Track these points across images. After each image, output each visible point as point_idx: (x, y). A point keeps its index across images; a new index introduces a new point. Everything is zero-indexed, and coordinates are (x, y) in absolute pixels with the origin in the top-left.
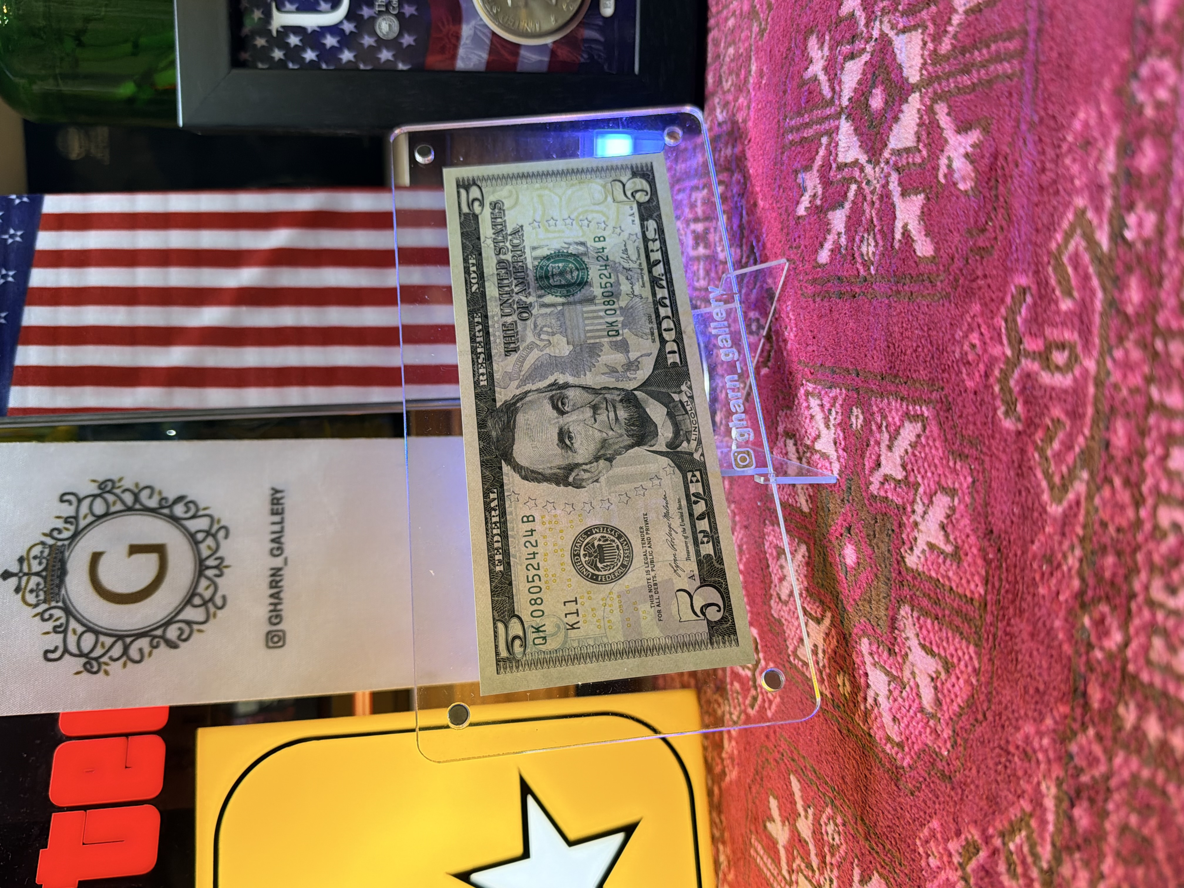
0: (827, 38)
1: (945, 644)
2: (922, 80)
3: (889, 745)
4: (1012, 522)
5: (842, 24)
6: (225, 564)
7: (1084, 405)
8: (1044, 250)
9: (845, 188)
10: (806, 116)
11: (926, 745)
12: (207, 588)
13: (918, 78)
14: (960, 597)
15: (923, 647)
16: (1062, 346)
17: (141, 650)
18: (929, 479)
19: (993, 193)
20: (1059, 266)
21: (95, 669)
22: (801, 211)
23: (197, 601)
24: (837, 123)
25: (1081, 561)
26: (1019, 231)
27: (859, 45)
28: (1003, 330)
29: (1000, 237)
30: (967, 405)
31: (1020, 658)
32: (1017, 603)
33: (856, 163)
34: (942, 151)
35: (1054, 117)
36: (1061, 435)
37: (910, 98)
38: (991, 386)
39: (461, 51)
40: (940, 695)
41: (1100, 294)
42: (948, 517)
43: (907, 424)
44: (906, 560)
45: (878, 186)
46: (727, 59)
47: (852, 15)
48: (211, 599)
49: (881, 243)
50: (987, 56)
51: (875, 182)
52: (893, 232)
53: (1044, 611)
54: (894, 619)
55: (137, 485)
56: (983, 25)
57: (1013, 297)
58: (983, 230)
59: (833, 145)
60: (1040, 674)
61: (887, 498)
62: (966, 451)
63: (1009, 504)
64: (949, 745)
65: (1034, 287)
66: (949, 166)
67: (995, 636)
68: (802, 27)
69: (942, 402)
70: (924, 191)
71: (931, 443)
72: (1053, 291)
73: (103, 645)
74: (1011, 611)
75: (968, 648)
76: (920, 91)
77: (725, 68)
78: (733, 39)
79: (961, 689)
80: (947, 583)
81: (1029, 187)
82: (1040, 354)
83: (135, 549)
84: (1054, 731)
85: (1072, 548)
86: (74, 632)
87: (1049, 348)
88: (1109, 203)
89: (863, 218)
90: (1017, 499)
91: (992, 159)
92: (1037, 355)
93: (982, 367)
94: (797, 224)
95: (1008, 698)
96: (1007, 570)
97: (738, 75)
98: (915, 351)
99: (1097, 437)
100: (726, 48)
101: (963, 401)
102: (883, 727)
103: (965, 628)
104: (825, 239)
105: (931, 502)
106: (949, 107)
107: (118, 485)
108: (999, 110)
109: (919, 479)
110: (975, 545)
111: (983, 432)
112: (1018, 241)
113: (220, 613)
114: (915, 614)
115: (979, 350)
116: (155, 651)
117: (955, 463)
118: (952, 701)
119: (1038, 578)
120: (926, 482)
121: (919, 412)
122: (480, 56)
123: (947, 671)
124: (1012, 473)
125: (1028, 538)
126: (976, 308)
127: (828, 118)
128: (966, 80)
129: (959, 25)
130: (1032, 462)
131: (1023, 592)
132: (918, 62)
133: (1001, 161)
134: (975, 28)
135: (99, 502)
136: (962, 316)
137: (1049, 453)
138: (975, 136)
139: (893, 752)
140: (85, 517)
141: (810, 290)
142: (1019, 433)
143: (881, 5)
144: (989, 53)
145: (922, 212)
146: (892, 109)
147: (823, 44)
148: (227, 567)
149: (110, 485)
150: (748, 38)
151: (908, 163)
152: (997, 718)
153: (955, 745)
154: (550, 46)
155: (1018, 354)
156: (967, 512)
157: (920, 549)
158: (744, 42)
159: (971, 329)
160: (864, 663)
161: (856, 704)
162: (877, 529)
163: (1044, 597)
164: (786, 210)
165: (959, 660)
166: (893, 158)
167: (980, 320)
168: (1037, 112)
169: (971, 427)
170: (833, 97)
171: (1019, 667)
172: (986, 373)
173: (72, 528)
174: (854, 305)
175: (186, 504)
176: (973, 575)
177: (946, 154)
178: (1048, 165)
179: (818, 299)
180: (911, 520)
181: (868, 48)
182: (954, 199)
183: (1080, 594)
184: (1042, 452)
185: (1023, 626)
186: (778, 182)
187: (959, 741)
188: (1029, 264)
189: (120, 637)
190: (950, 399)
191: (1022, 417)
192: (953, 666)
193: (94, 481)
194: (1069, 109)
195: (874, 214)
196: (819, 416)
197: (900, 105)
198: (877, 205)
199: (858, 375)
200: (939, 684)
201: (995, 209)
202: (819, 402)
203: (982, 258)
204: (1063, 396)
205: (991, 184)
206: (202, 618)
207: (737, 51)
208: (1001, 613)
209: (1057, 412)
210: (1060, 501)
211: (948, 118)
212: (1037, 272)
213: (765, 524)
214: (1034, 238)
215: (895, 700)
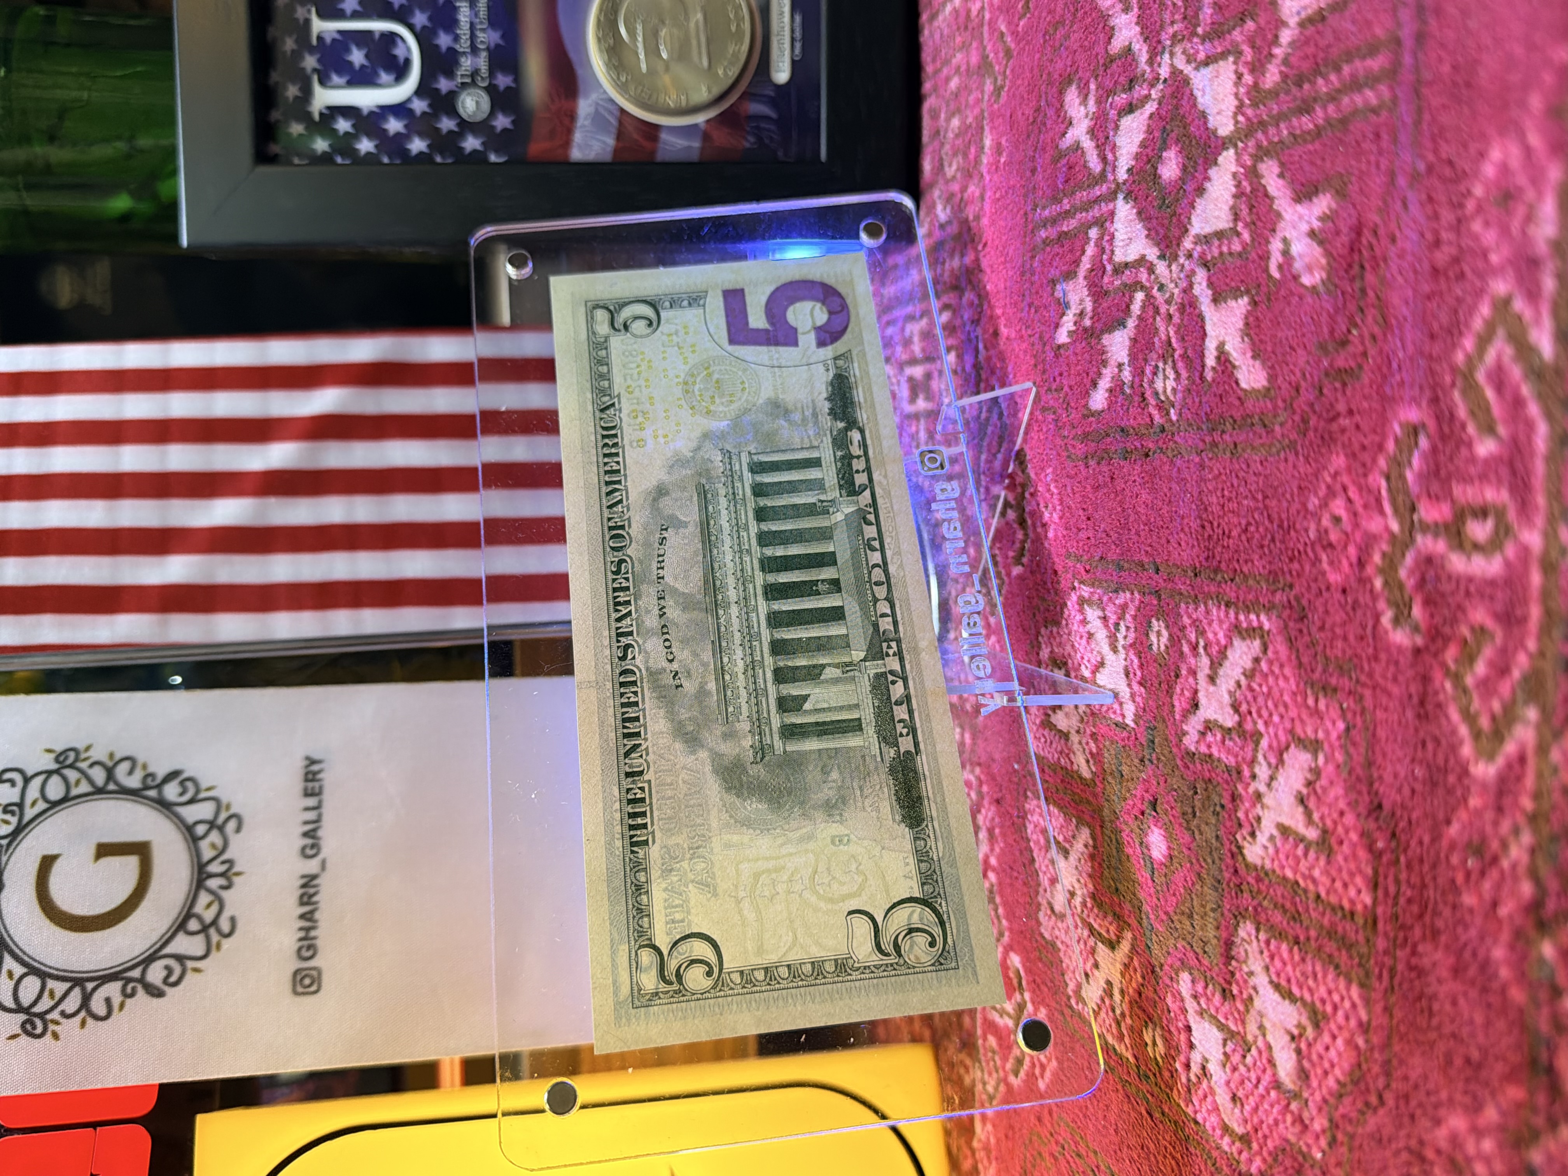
0: (1093, 86)
1: (1311, 982)
2: (1237, 130)
3: (1227, 1139)
4: (1413, 791)
5: (1114, 66)
6: (236, 869)
7: (1525, 602)
8: (1445, 366)
9: (1127, 299)
10: (1065, 201)
11: (1287, 1141)
12: (209, 906)
13: (1231, 127)
14: (1333, 909)
15: (1277, 987)
16: (1482, 513)
17: (108, 1001)
18: (1276, 726)
19: (1358, 284)
20: (1471, 388)
21: (39, 1031)
22: (1062, 337)
23: (193, 925)
24: (1111, 206)
25: (1533, 851)
26: (1402, 340)
27: (1140, 91)
28: (1384, 493)
29: (1372, 351)
30: (1332, 610)
31: (1436, 1007)
32: (1427, 919)
33: (1142, 260)
34: (1274, 230)
35: (1450, 163)
36: (1488, 652)
37: (1220, 159)
38: (1370, 580)
39: (578, 137)
40: (1306, 1064)
41: (1542, 429)
42: (1309, 784)
43: (1237, 642)
44: (1245, 852)
45: (1176, 291)
46: (950, 135)
47: (1128, 50)
48: (214, 922)
49: (1184, 374)
50: (1337, 84)
51: (1172, 285)
52: (1202, 356)
53: (1473, 933)
54: (1229, 944)
55: (111, 756)
56: (1329, 37)
57: (1397, 440)
58: (1344, 343)
59: (1106, 238)
60: (1473, 1035)
61: (1210, 756)
62: (1333, 681)
63: (1408, 760)
64: (1323, 1143)
65: (1431, 424)
66: (1286, 253)
67: (1392, 971)
68: (1056, 76)
69: (1291, 607)
70: (1248, 292)
71: (1277, 670)
72: (1463, 426)
73: (52, 994)
74: (1417, 932)
75: (1348, 989)
76: (1236, 146)
77: (947, 147)
78: (957, 105)
79: (1339, 1054)
80: (1311, 887)
81: (1415, 272)
82: (1447, 526)
83: (104, 850)
84: (1501, 1128)
85: (1516, 831)
86: (10, 974)
87: (1460, 516)
88: (1549, 284)
89: (1156, 340)
90: (1420, 754)
91: (1353, 235)
92: (1442, 529)
93: (1352, 550)
94: (1057, 356)
95: (1419, 1071)
96: (1409, 866)
97: (965, 155)
98: (1246, 531)
99: (1549, 654)
100: (948, 120)
101: (1325, 604)
102: (1216, 1109)
103: (1343, 958)
104: (1100, 374)
105: (1281, 761)
106: (1282, 164)
107: (83, 756)
108: (1359, 161)
109: (1261, 726)
110: (1355, 828)
111: (1359, 651)
112: (1401, 354)
113: (226, 944)
114: (1262, 936)
115: (1346, 524)
116: (129, 1001)
117: (1317, 701)
118: (1326, 1073)
119: (1460, 878)
120: (1271, 730)
121: (1255, 624)
122: (604, 142)
123: (1317, 1025)
124: (1410, 714)
125: (1441, 816)
126: (1338, 461)
127: (1097, 200)
128: (1306, 123)
129: (1291, 44)
130: (1441, 697)
131: (1436, 902)
132: (1231, 103)
133: (1367, 235)
134: (1316, 45)
135: (55, 780)
136: (1317, 474)
137: (1469, 681)
138: (1323, 204)
139: (1234, 1150)
140: (34, 804)
141: (1080, 449)
142: (1417, 651)
143: (1171, 31)
144: (1340, 79)
145: (1247, 324)
146: (1194, 177)
147: (1086, 96)
148: (238, 874)
149: (72, 756)
150: (978, 101)
151: (1221, 254)
152: (1402, 1103)
153: (1333, 1142)
154: (703, 126)
155: (1410, 529)
156: (1338, 775)
157: (1267, 835)
158: (974, 106)
159: (1331, 493)
160: (1184, 1011)
161: (1173, 1073)
162: (1198, 804)
163: (1471, 911)
164: (1041, 337)
165: (1335, 1008)
166: (1199, 248)
167: (1345, 479)
168: (1422, 157)
169: (1339, 644)
170: (1104, 170)
171: (1435, 1021)
172: (1359, 559)
173: (14, 820)
174: (1148, 468)
175: (182, 783)
176: (1352, 875)
177: (1279, 235)
178: (1445, 235)
179: (1092, 463)
180: (1251, 790)
181: (1154, 94)
182: (1295, 300)
183: (1535, 907)
184: (1457, 679)
185: (1439, 955)
186: (1027, 299)
187: (1340, 1136)
188: (1421, 388)
189: (77, 981)
190: (1304, 602)
191: (1423, 626)
192: (1326, 1017)
193: (49, 751)
194: (1473, 147)
195: (1172, 333)
196: (1101, 635)
197: (1206, 170)
198: (1176, 319)
199: (1157, 571)
200: (1303, 1046)
201: (1362, 311)
202: (1101, 614)
203: (1344, 385)
204: (1488, 591)
205: (1352, 272)
206: (200, 952)
207: (963, 122)
208: (1401, 935)
209: (1479, 615)
210: (1491, 757)
211: (1281, 182)
212: (1435, 400)
213: (1026, 797)
214: (1427, 348)
215: (1235, 1069)
